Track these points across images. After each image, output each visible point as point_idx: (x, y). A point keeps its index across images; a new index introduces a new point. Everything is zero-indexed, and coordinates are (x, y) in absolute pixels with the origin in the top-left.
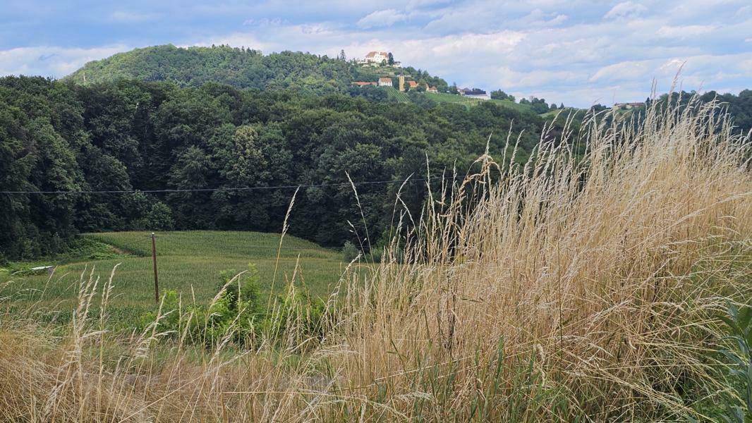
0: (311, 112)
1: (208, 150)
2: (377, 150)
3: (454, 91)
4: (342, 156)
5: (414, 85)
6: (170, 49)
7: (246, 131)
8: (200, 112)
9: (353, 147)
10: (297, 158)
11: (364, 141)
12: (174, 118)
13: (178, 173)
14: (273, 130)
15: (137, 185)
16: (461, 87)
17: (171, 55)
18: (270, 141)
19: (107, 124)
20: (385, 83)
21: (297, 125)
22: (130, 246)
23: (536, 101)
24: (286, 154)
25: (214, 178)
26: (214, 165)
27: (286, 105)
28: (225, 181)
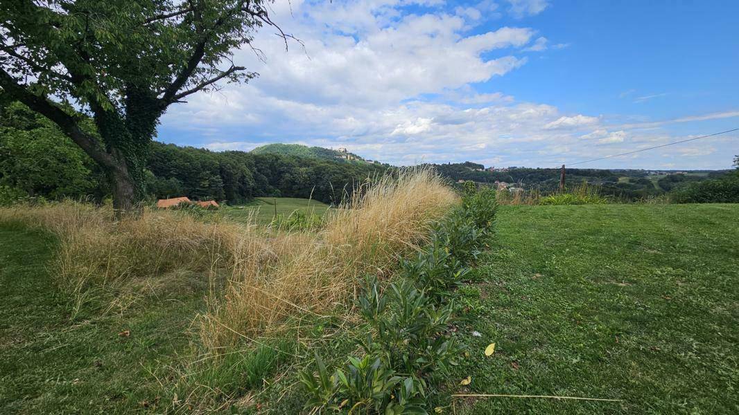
1: (292, 174)
2: (341, 176)
4: (331, 177)
5: (352, 158)
7: (303, 169)
8: (290, 163)
9: (334, 175)
10: (318, 178)
11: (337, 173)
12: (282, 164)
13: (283, 181)
14: (311, 169)
15: (270, 184)
16: (365, 159)
18: (310, 172)
19: (262, 166)
20: (344, 157)
21: (318, 168)
22: (268, 202)
24: (314, 176)
25: (293, 183)
26: (293, 179)
27: (315, 162)
28: (296, 183)
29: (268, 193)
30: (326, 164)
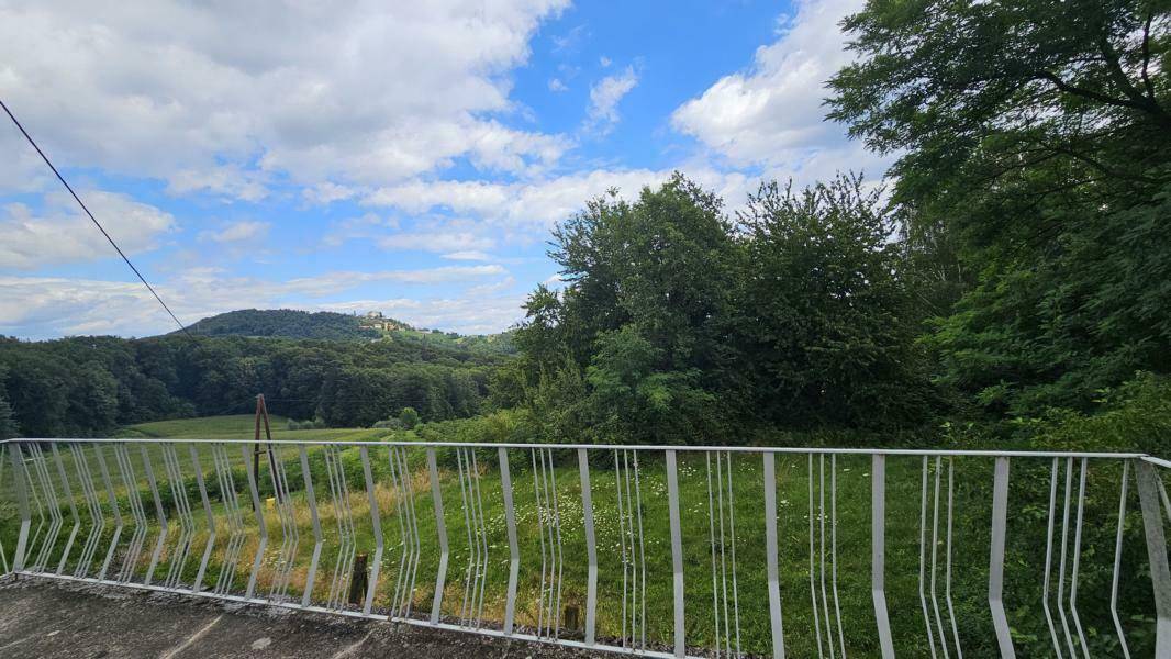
0: (291, 349)
1: (221, 372)
2: (320, 368)
3: (414, 330)
4: (301, 371)
6: (254, 310)
7: (249, 360)
8: (219, 351)
9: (306, 367)
10: (278, 374)
11: (314, 363)
12: (204, 355)
13: (202, 386)
14: (264, 360)
15: (173, 395)
16: (417, 328)
17: (255, 314)
18: (261, 365)
19: (154, 361)
20: (378, 326)
21: (278, 357)
22: (151, 431)
23: (453, 334)
24: (271, 372)
25: (226, 387)
26: (225, 380)
27: (277, 345)
28: (232, 388)
29: (162, 412)
30: (296, 348)
